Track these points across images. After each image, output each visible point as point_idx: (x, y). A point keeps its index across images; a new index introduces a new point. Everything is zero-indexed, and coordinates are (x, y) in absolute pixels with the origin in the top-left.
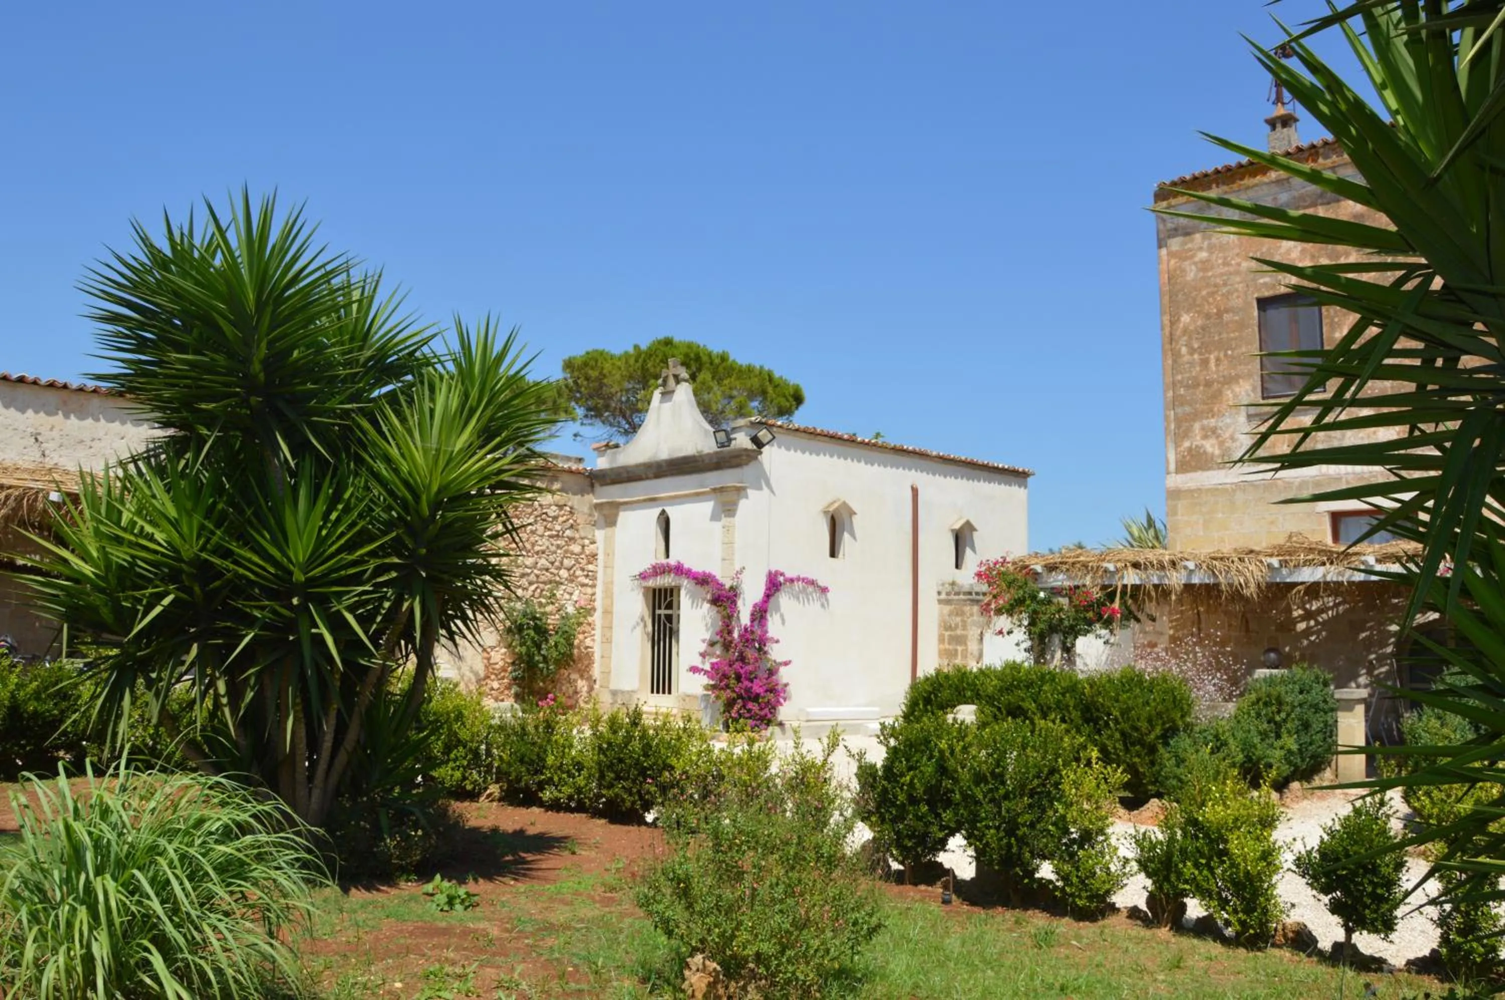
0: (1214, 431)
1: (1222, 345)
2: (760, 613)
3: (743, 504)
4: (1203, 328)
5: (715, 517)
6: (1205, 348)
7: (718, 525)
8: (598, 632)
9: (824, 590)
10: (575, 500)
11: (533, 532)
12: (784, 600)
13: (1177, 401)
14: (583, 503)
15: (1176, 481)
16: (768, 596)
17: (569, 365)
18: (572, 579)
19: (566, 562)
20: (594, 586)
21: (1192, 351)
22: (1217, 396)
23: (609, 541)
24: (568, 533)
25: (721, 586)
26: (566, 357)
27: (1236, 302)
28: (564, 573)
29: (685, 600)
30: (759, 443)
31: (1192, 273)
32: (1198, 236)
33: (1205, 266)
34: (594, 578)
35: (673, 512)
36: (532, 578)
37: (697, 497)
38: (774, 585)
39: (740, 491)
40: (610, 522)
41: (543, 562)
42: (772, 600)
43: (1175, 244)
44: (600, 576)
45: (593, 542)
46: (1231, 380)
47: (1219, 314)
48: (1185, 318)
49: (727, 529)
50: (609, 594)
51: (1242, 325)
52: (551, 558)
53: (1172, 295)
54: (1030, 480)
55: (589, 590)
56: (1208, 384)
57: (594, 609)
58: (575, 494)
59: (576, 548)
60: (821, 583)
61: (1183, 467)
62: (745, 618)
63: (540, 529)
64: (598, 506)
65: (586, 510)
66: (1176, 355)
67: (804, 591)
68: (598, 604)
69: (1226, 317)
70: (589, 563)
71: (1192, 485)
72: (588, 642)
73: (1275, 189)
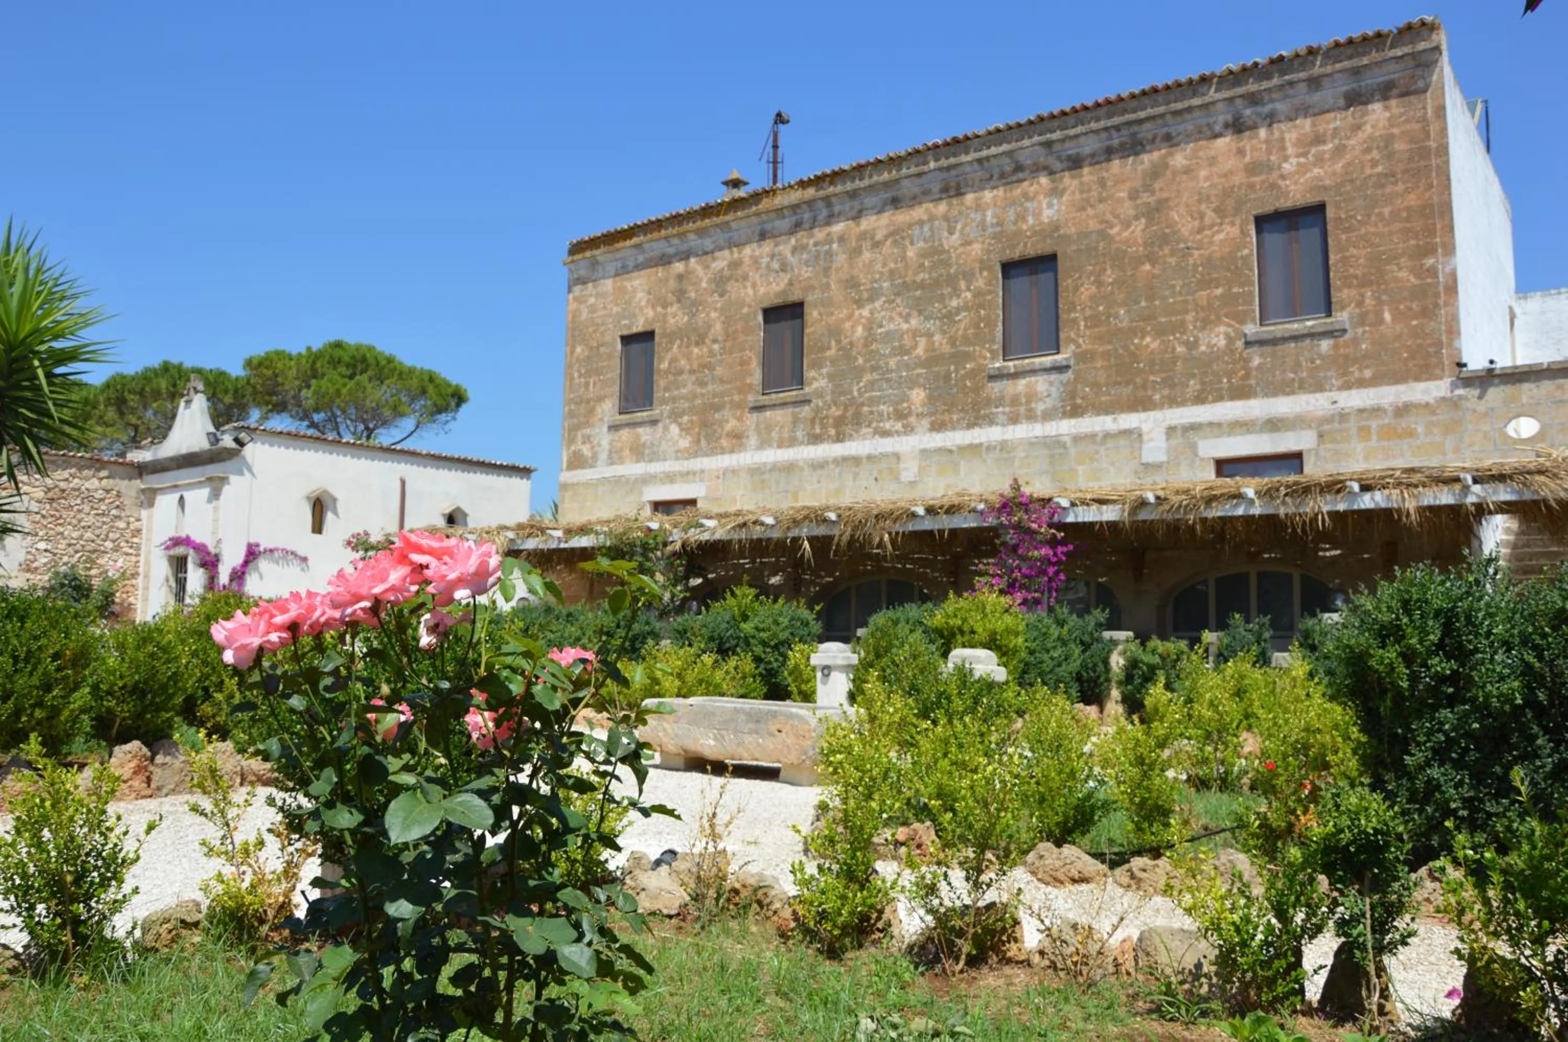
0: (589, 437)
1: (598, 372)
2: (238, 576)
3: (226, 489)
4: (588, 358)
5: (209, 501)
6: (588, 374)
7: (210, 506)
8: (140, 592)
9: (304, 560)
10: (122, 485)
11: (80, 511)
12: (263, 564)
13: (571, 414)
14: (131, 488)
15: (566, 476)
16: (246, 563)
17: (249, 363)
18: (116, 549)
19: (111, 535)
20: (138, 555)
21: (580, 376)
22: (592, 411)
23: (150, 517)
24: (114, 512)
25: (209, 553)
26: (247, 356)
27: (608, 338)
28: (108, 544)
29: (190, 566)
30: (240, 443)
31: (585, 315)
32: (590, 285)
33: (593, 309)
34: (138, 549)
35: (188, 495)
36: (78, 547)
37: (200, 484)
38: (252, 554)
39: (224, 480)
40: (151, 504)
41: (88, 535)
42: (251, 565)
43: (577, 289)
44: (143, 547)
45: (138, 520)
46: (601, 399)
47: (598, 347)
48: (579, 350)
49: (216, 509)
50: (147, 563)
51: (610, 356)
52: (97, 532)
53: (573, 329)
54: (533, 475)
55: (133, 559)
56: (588, 402)
57: (137, 574)
58: (122, 478)
59: (121, 525)
60: (301, 553)
61: (571, 466)
62: (224, 577)
63: (87, 508)
64: (143, 491)
65: (133, 493)
66: (572, 378)
67: (284, 558)
68: (141, 570)
69: (602, 349)
70: (134, 536)
71: (575, 480)
72: (131, 600)
73: (634, 251)
